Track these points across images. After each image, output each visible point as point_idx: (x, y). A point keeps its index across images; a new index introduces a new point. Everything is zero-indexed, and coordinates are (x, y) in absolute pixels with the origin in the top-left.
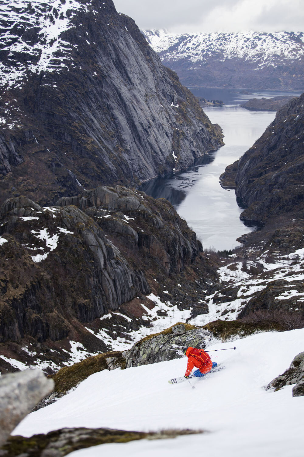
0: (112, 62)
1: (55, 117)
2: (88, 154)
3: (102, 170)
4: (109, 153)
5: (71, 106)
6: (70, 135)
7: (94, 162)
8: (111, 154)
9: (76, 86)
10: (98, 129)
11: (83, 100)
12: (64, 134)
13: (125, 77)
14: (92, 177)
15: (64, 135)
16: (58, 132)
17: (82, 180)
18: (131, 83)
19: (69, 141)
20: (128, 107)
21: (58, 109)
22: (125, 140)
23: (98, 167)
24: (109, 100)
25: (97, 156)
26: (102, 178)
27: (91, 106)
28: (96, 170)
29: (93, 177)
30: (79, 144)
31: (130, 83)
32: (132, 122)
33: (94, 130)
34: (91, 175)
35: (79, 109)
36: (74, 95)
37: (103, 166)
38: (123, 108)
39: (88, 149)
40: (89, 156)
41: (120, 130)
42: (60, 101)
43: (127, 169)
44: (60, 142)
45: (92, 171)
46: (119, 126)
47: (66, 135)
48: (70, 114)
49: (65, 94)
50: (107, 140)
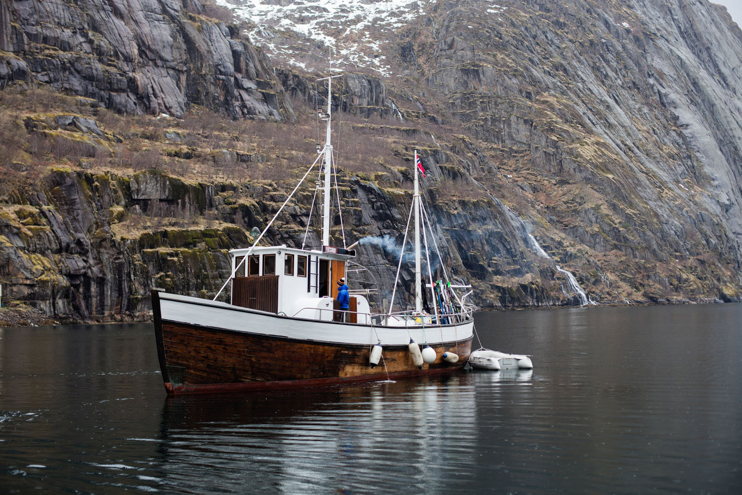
0: (675, 27)
1: (481, 76)
2: (580, 168)
3: (629, 217)
4: (660, 187)
5: (539, 60)
6: (526, 122)
7: (602, 191)
8: (666, 191)
9: (561, 25)
10: (623, 127)
11: (582, 58)
12: (508, 122)
13: (712, 70)
14: (592, 235)
15: (509, 125)
16: (489, 117)
17: (552, 239)
18: (727, 85)
19: (524, 140)
20: (720, 111)
21: (494, 56)
22: (713, 180)
23: (614, 207)
24: (664, 84)
25: (611, 176)
26: (626, 239)
27: (606, 76)
28: (607, 215)
29: (594, 235)
30: (555, 145)
31: (724, 85)
32: (732, 149)
33: (610, 126)
34: (588, 229)
35: (565, 70)
36: (552, 41)
37: (631, 205)
38: (707, 113)
39: (581, 156)
40: (584, 175)
41: (698, 154)
42: (500, 38)
43: (719, 237)
44: (495, 146)
45: (594, 219)
46: (694, 143)
47: (513, 125)
48: (531, 72)
49: (523, 29)
50: (655, 158)
